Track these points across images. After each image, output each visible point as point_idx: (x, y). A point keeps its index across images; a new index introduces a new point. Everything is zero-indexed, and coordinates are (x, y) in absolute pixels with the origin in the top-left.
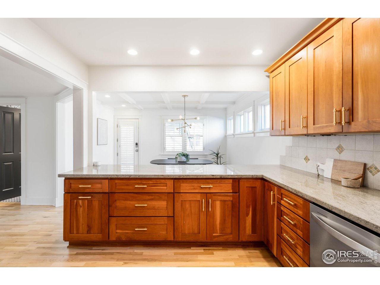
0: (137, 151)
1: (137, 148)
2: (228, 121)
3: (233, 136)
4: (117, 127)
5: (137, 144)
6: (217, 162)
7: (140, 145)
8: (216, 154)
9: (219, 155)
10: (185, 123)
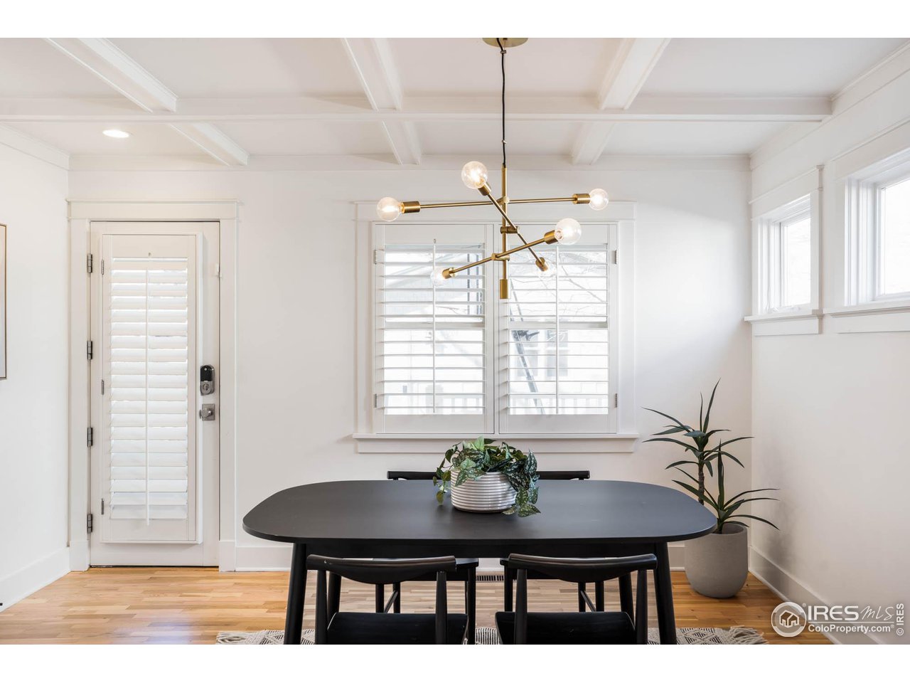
0: (212, 414)
1: (210, 400)
2: (761, 234)
3: (816, 321)
4: (91, 269)
5: (207, 374)
6: (696, 486)
7: (225, 378)
8: (696, 439)
9: (712, 444)
10: (508, 229)
